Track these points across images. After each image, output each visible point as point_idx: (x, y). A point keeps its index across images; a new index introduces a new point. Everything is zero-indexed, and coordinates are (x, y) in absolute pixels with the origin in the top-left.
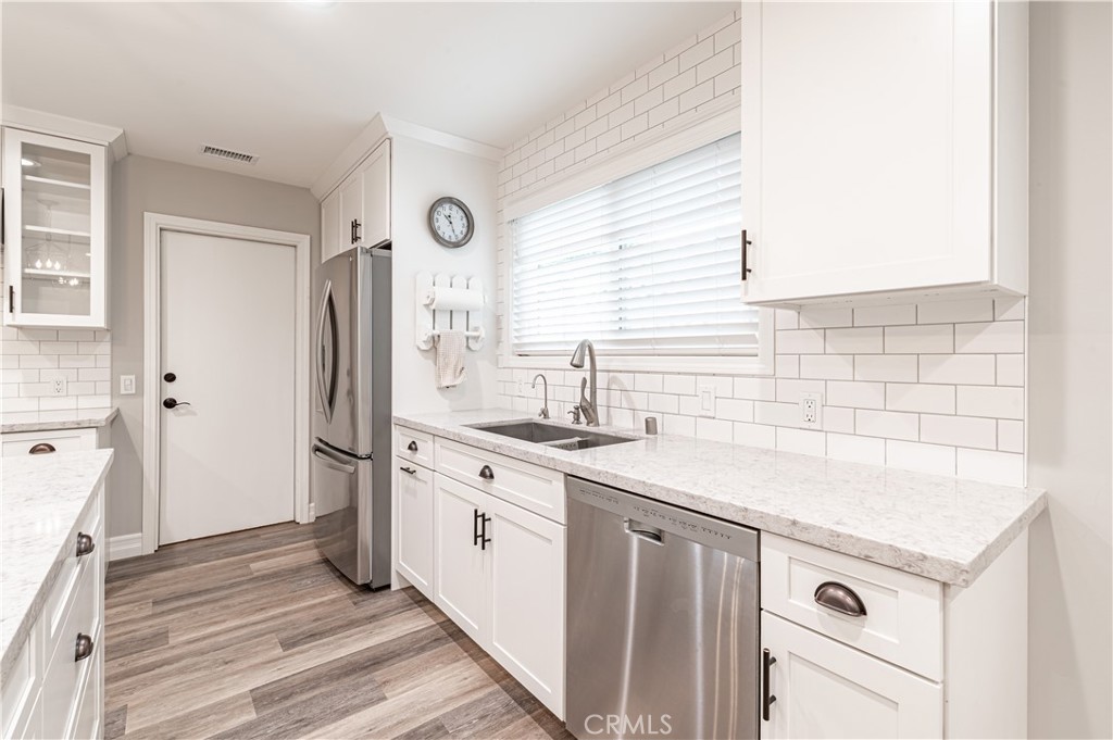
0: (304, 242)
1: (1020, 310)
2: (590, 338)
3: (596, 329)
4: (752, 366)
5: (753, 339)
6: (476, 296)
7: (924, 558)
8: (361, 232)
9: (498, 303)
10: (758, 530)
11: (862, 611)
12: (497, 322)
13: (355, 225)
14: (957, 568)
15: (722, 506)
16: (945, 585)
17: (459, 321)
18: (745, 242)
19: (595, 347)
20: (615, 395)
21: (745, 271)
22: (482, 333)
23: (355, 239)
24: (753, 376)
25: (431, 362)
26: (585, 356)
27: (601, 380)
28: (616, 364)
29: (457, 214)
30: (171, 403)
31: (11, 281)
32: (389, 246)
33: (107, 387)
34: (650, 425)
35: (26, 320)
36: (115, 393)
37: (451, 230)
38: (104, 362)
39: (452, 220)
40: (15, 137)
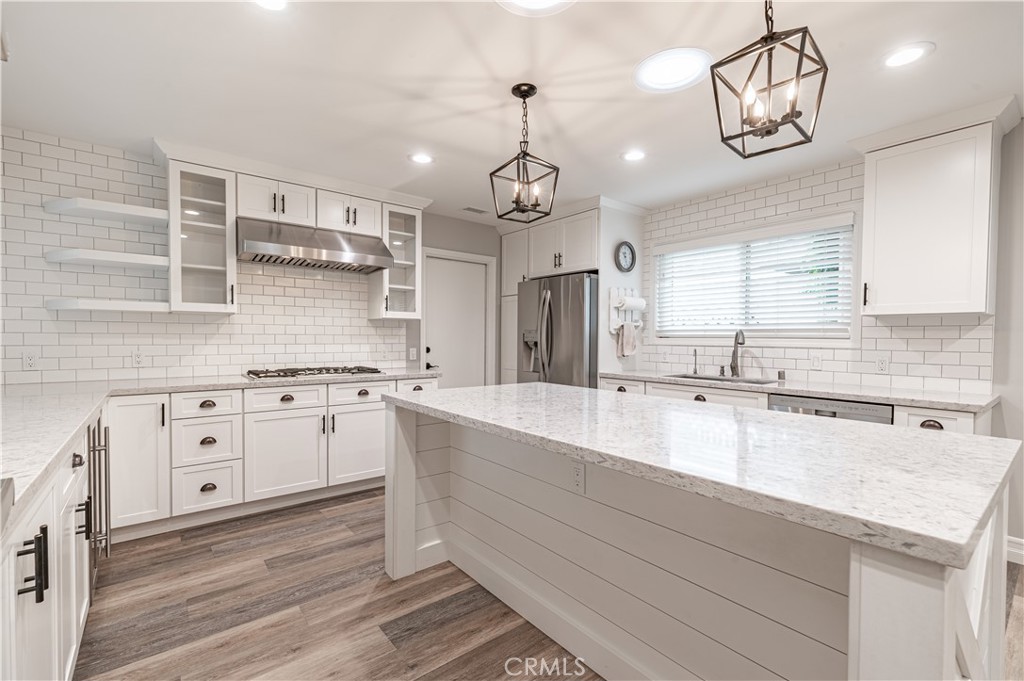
0: (493, 261)
1: (992, 321)
4: (848, 344)
5: (846, 331)
7: (969, 405)
8: (562, 261)
10: (893, 406)
11: (942, 428)
12: (644, 316)
13: (558, 256)
14: (981, 407)
15: (875, 398)
16: (975, 414)
18: (866, 288)
21: (865, 301)
23: (559, 265)
24: (847, 349)
25: (614, 342)
28: (748, 343)
29: (628, 252)
30: (428, 366)
31: (386, 292)
32: (596, 272)
33: (404, 355)
34: (781, 375)
35: (391, 315)
36: (408, 359)
37: (625, 262)
38: (403, 340)
39: (625, 256)
40: (387, 208)
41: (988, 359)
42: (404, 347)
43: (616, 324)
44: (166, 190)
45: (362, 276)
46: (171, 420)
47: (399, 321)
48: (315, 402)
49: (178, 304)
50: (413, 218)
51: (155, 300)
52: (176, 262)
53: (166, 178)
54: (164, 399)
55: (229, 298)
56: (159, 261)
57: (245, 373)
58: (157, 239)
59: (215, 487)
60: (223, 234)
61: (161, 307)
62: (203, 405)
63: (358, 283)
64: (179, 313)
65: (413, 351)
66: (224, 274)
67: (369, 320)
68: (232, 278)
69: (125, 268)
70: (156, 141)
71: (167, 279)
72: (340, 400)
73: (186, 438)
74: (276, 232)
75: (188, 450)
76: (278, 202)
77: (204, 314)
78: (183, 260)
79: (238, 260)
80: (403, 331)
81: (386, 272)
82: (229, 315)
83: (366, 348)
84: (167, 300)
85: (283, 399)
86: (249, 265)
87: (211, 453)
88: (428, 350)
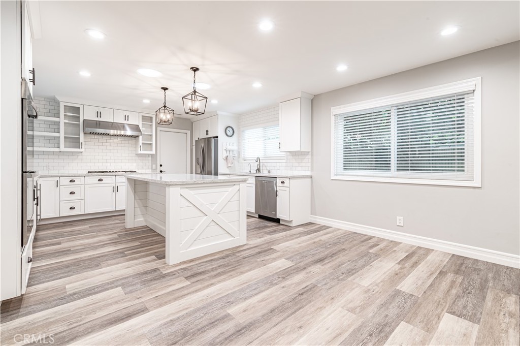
0: (189, 132)
1: (310, 154)
2: (259, 157)
3: (260, 155)
4: (284, 161)
6: (235, 148)
8: (209, 133)
9: (239, 148)
10: (277, 178)
11: (284, 183)
12: (239, 153)
13: (207, 131)
16: (290, 178)
17: (231, 153)
18: (279, 144)
19: (260, 158)
20: (264, 167)
21: (279, 147)
22: (236, 155)
23: (207, 134)
25: (226, 162)
26: (258, 160)
27: (261, 164)
28: (264, 161)
29: (231, 130)
30: (161, 172)
31: (141, 144)
32: (217, 137)
33: (150, 167)
34: (269, 172)
35: (143, 152)
36: (152, 169)
37: (230, 133)
38: (150, 161)
39: (230, 131)
40: (141, 115)
41: (309, 164)
42: (151, 165)
43: (225, 155)
44: (59, 110)
45: (133, 138)
46: (60, 186)
47: (148, 154)
48: (110, 181)
49: (62, 148)
50: (151, 118)
51: (55, 147)
52: (62, 135)
53: (59, 106)
54: (58, 179)
55: (81, 147)
56: (56, 135)
57: (87, 172)
58: (56, 127)
59: (75, 208)
60: (79, 125)
61: (57, 150)
62: (71, 181)
63: (131, 141)
64: (63, 152)
65: (154, 166)
66: (79, 138)
67: (136, 154)
68: (82, 139)
69: (44, 137)
70: (56, 96)
71: (59, 140)
72: (120, 181)
73: (65, 191)
74: (98, 124)
75: (65, 195)
76: (99, 114)
77: (72, 152)
78: (65, 134)
79: (84, 134)
80: (150, 158)
81: (141, 137)
82: (82, 152)
83: (135, 164)
84: (59, 147)
85: (99, 180)
86: (89, 135)
87: (73, 197)
88: (161, 166)
